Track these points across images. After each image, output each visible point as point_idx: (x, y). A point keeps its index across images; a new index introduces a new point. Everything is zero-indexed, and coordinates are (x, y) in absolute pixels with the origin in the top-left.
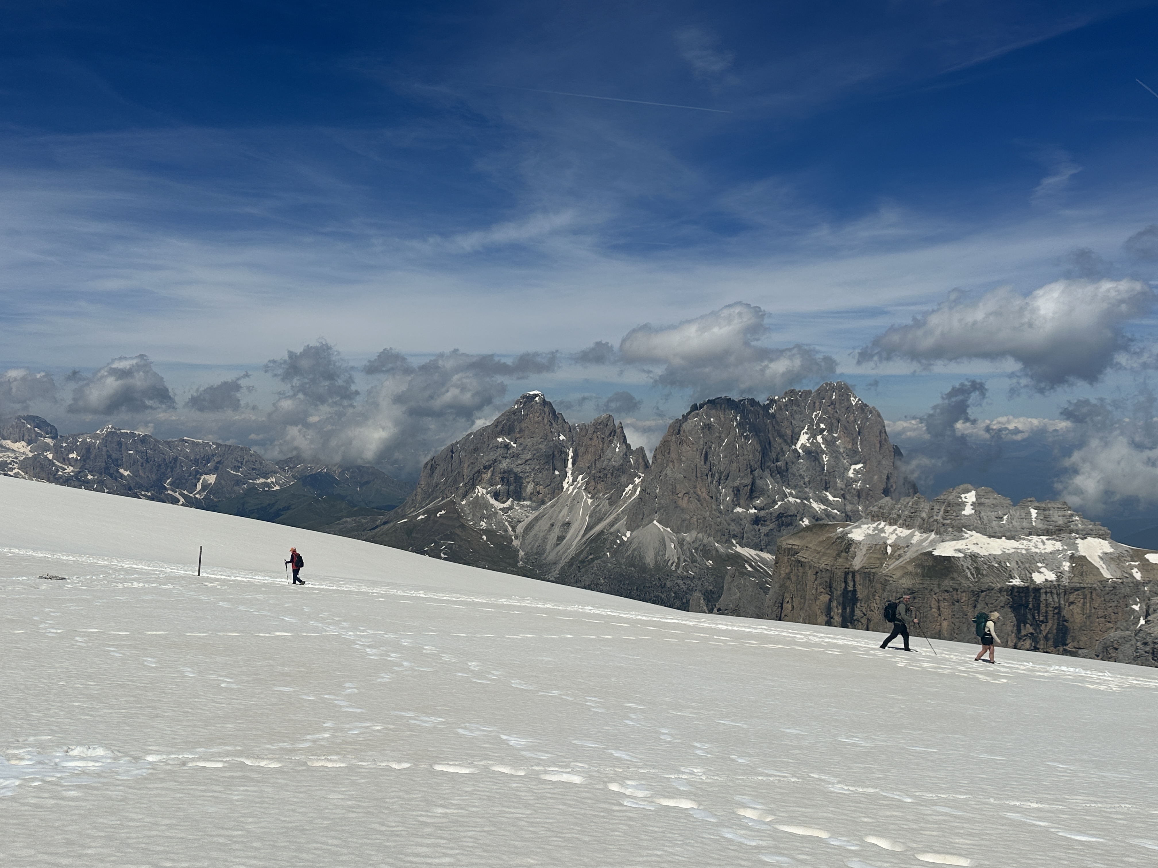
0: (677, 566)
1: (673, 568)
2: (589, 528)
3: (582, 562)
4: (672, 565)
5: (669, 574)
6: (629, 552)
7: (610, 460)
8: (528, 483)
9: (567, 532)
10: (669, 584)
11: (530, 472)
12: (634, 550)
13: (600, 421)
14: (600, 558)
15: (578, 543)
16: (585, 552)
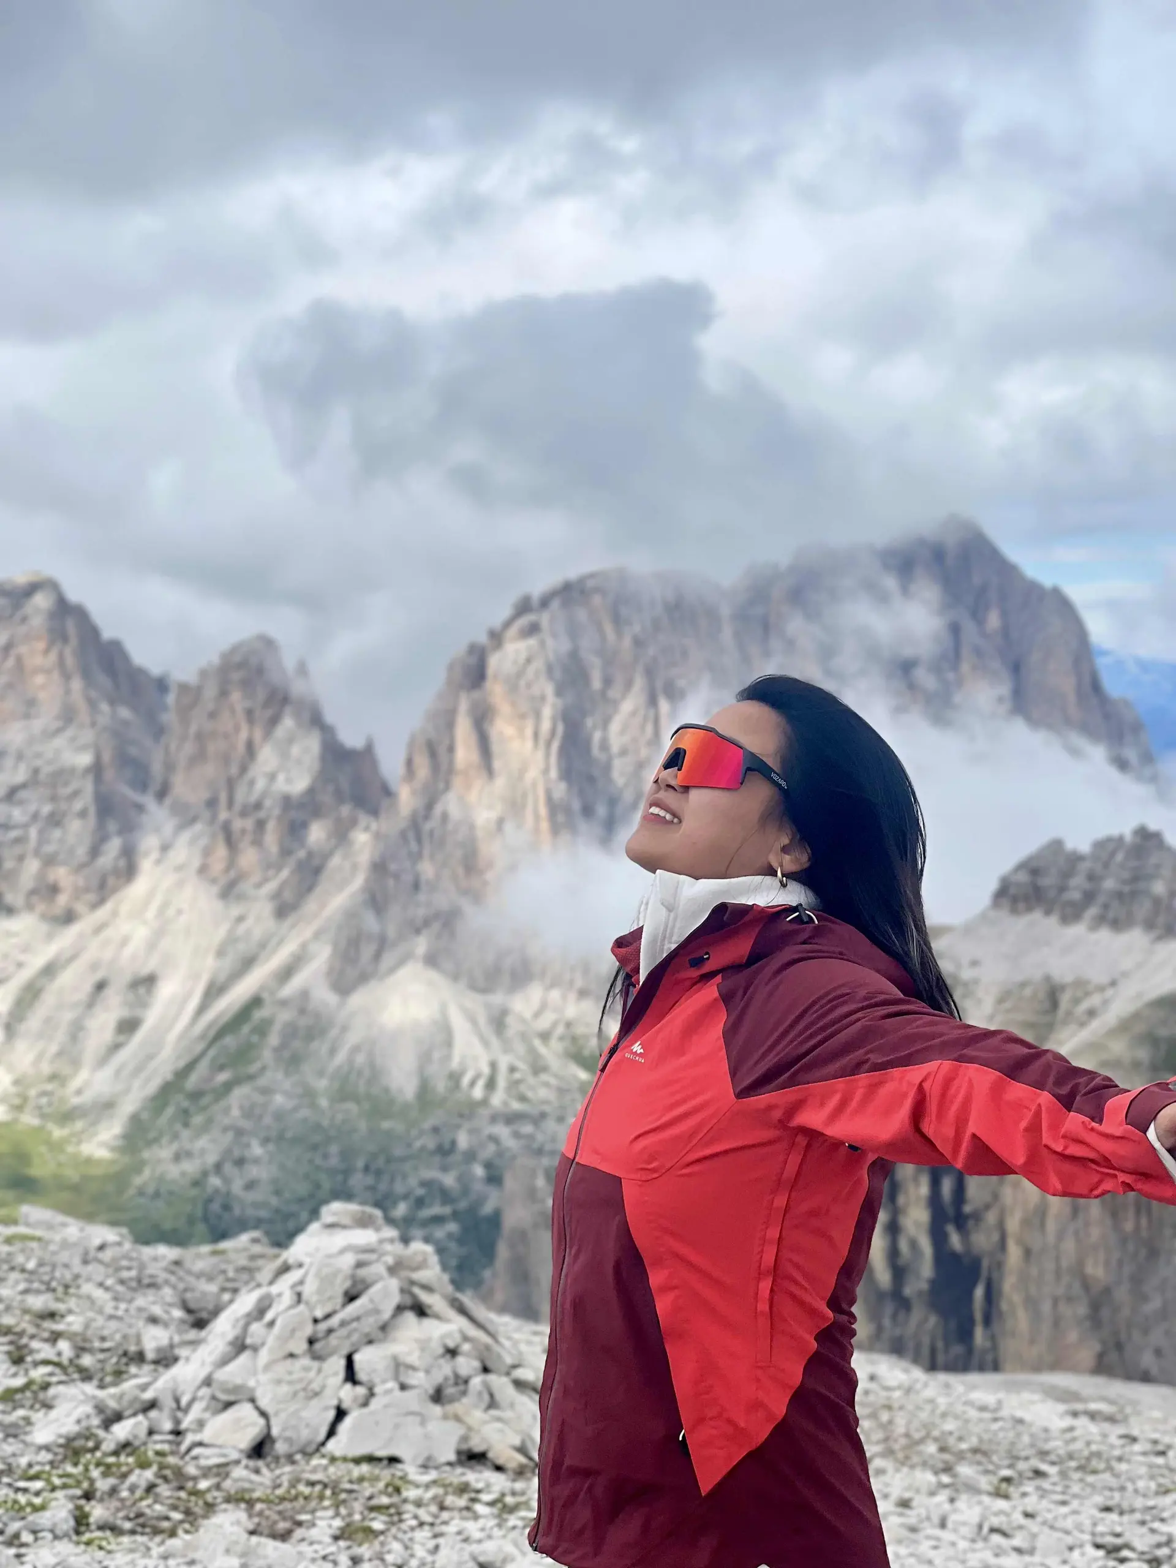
0: (491, 1084)
1: (478, 1093)
2: (214, 991)
3: (196, 1096)
4: (473, 1083)
5: (469, 1110)
6: (341, 1057)
7: (272, 777)
8: (21, 858)
9: (144, 1004)
10: (463, 1140)
11: (26, 826)
12: (356, 1049)
13: (237, 658)
14: (251, 1078)
15: (182, 1037)
16: (203, 1067)
